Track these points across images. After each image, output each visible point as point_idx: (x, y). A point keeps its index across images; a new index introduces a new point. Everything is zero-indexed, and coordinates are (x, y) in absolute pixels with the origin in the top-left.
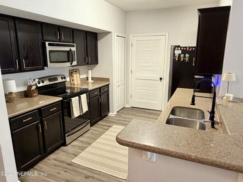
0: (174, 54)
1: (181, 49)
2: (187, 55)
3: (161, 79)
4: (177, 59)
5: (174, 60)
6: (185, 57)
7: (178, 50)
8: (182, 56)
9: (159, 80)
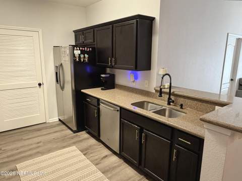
0: (74, 54)
1: (79, 50)
2: (86, 56)
3: (40, 85)
4: (77, 60)
5: (75, 60)
6: (84, 57)
7: (77, 50)
8: (82, 56)
9: (38, 86)
